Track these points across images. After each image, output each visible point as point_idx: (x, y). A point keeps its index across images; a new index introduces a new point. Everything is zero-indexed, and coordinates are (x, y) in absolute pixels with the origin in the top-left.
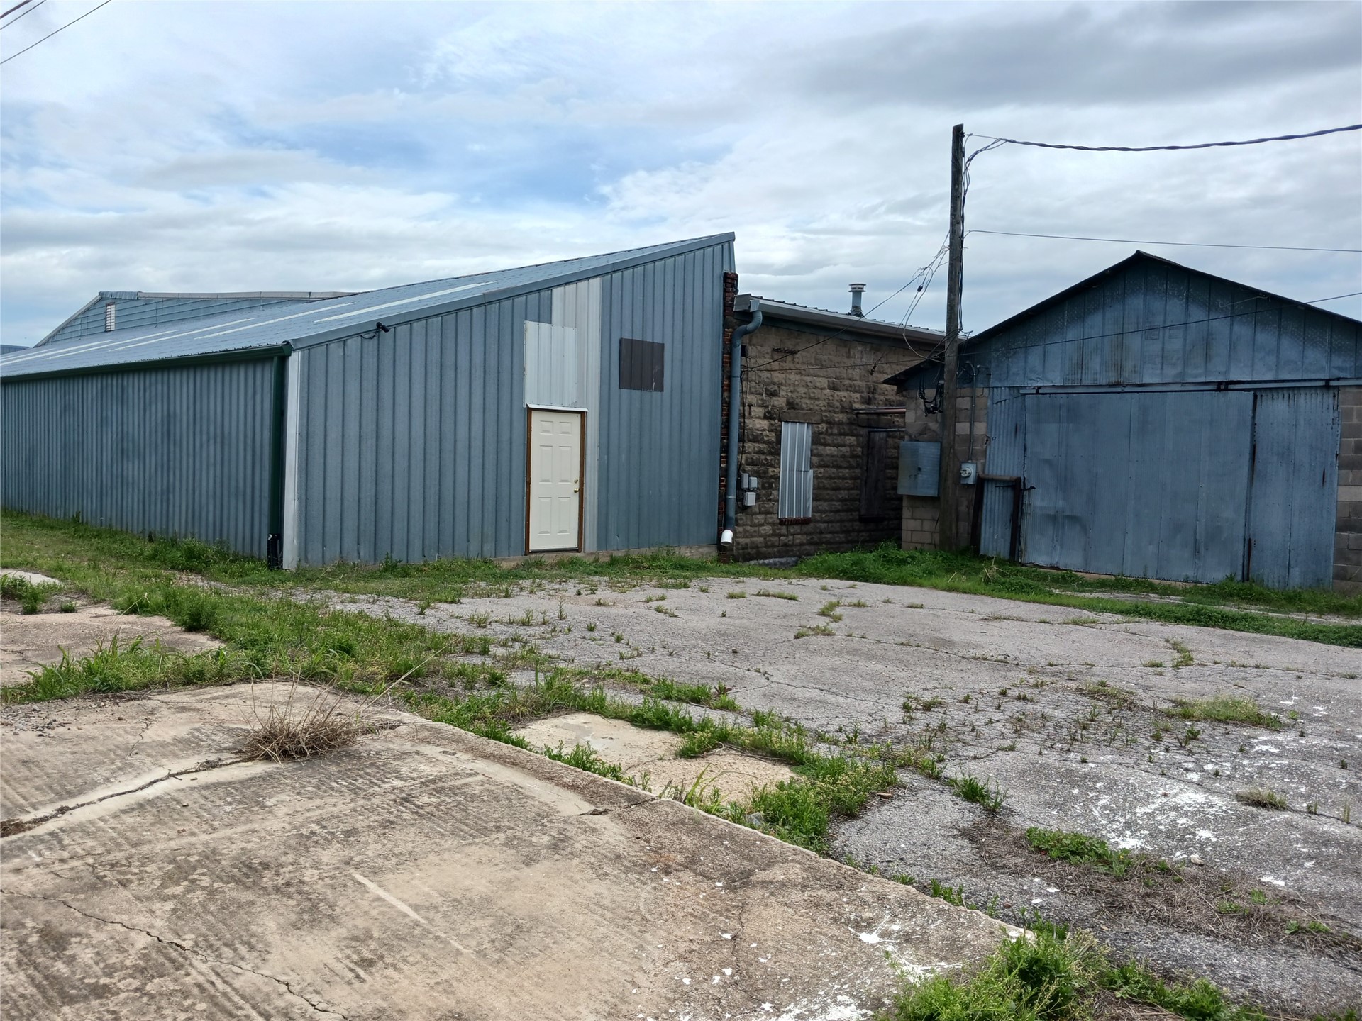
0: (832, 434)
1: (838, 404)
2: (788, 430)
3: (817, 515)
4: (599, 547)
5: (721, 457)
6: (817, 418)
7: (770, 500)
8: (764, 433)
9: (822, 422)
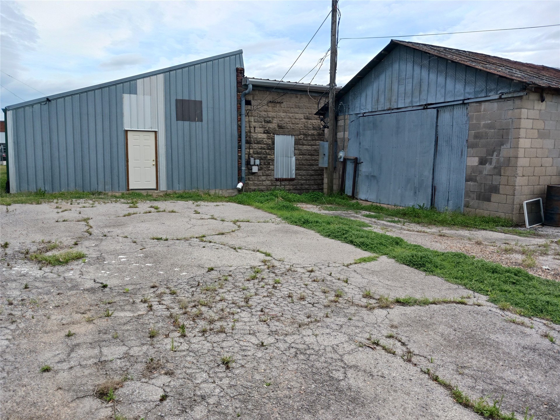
0: (307, 140)
1: (311, 126)
2: (278, 139)
3: (299, 177)
4: (168, 188)
5: (238, 151)
6: (298, 133)
7: (269, 170)
8: (264, 140)
9: (301, 134)
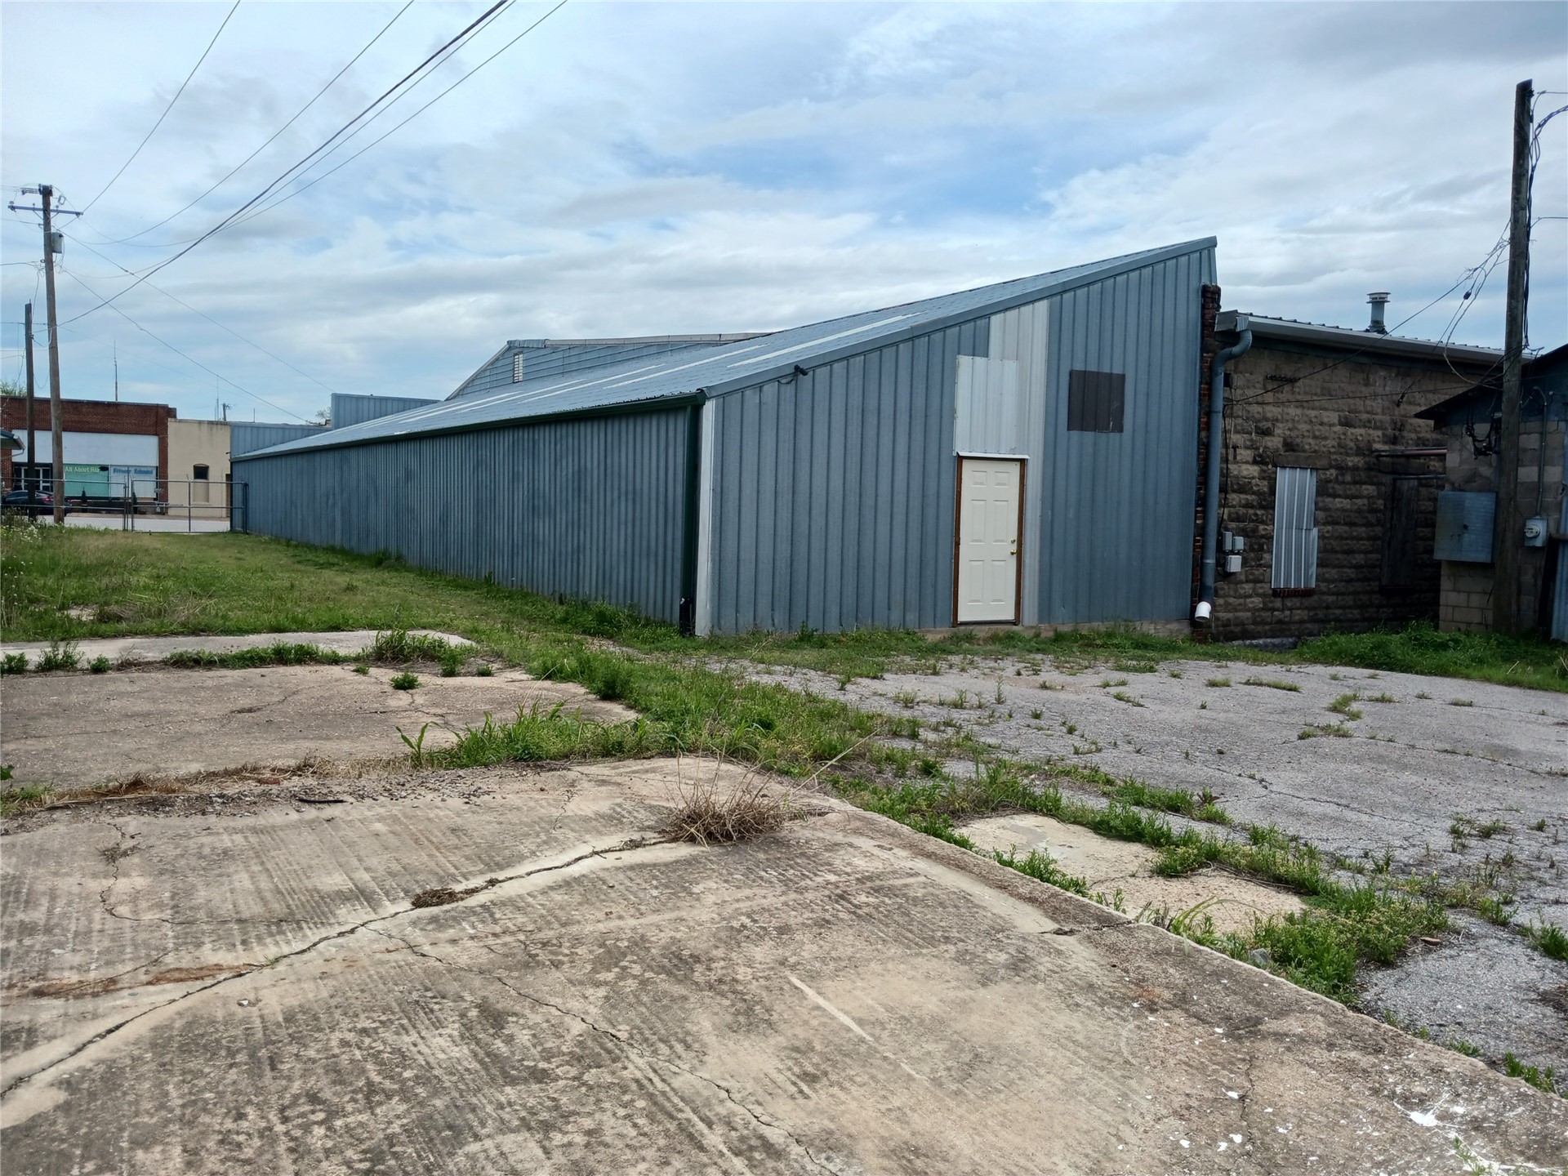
0: (1343, 483)
1: (1352, 444)
2: (1284, 477)
3: (1323, 585)
4: (1041, 619)
5: (1197, 512)
6: (1324, 462)
7: (1260, 565)
8: (1254, 481)
9: (1331, 467)
